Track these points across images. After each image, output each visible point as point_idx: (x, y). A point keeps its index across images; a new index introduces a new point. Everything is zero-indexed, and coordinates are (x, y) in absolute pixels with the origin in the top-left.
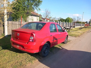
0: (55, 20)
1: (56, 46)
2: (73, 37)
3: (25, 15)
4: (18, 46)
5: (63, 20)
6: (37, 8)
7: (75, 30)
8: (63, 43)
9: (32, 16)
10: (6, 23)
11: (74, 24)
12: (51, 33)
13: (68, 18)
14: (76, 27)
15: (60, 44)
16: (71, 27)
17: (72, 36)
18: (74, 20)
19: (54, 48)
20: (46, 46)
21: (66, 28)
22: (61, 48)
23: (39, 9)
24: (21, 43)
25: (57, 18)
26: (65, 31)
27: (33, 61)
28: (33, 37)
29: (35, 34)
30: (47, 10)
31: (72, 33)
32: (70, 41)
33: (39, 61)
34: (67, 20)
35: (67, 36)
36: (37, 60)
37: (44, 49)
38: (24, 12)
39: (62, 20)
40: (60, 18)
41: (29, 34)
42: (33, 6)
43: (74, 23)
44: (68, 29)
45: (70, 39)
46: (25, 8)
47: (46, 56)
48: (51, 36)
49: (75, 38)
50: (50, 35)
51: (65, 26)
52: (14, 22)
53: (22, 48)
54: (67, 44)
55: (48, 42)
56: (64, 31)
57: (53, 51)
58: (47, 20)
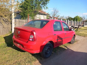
0: (63, 18)
1: (61, 46)
2: (81, 37)
3: (33, 14)
4: (18, 45)
5: (72, 19)
6: (45, 7)
7: (84, 30)
8: (70, 43)
9: (39, 14)
10: (13, 21)
11: (83, 23)
12: (55, 31)
13: (77, 16)
14: (85, 26)
15: (66, 44)
16: (79, 26)
17: (80, 35)
18: (83, 19)
19: (58, 48)
20: (49, 46)
21: (74, 27)
22: (66, 48)
23: (47, 8)
24: (21, 42)
25: (65, 17)
26: (72, 29)
27: (33, 63)
28: (33, 36)
29: (35, 32)
30: (55, 9)
31: (81, 32)
32: (77, 41)
33: (40, 62)
34: (76, 19)
35: (75, 35)
36: (38, 61)
37: (46, 49)
38: (32, 11)
39: (70, 19)
40: (68, 17)
41: (29, 32)
42: (40, 5)
43: (83, 21)
44: (76, 28)
45: (78, 39)
46: (33, 7)
47: (49, 57)
48: (55, 35)
49: (83, 38)
50: (53, 35)
51: (74, 25)
52: (21, 20)
53: (22, 47)
54: (74, 44)
55: (51, 42)
56: (70, 30)
57: (57, 51)
58: (54, 19)
